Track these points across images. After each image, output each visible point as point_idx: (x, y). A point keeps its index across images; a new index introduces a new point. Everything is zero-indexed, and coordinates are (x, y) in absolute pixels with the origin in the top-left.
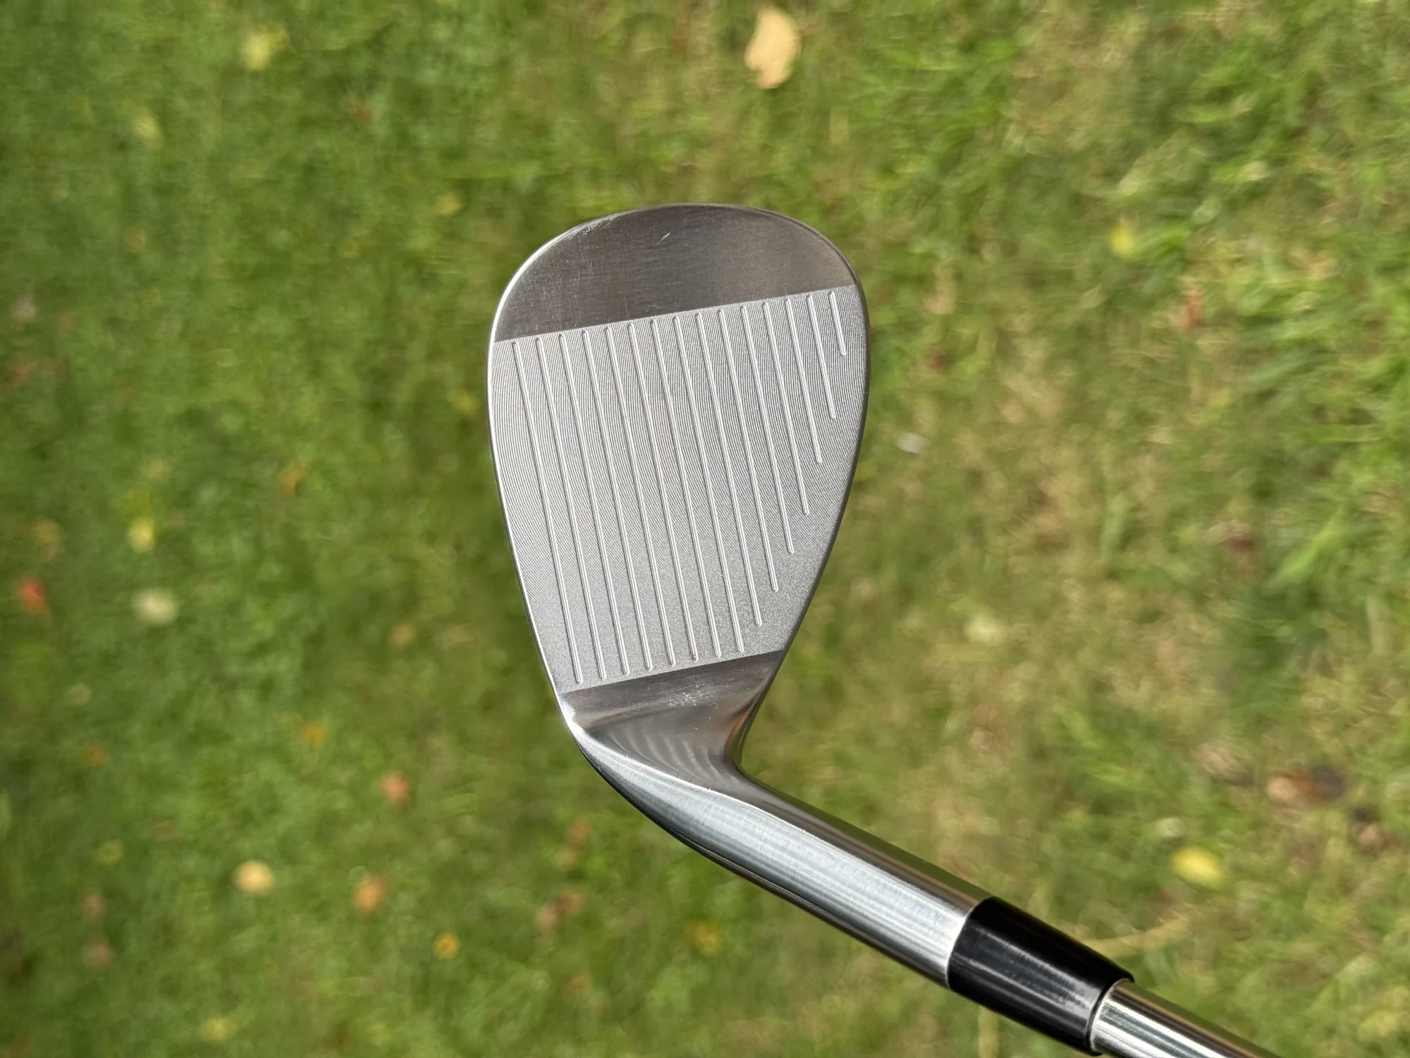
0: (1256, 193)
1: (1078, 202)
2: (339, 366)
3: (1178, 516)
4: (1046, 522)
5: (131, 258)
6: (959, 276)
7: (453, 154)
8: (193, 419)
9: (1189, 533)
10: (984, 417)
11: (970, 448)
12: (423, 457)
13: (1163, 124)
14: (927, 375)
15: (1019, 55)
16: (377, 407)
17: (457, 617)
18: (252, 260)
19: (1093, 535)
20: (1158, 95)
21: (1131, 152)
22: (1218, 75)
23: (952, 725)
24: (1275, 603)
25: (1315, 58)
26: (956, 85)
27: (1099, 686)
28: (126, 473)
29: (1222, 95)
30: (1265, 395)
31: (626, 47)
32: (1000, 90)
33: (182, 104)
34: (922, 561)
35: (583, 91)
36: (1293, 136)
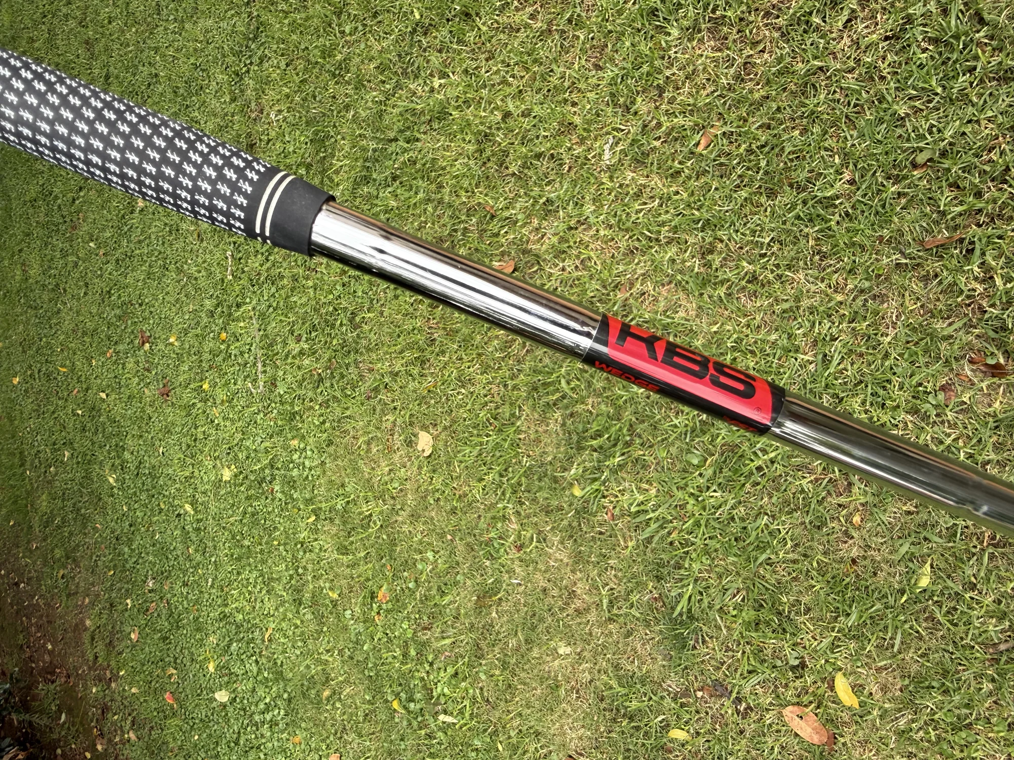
0: (621, 466)
1: (555, 480)
2: (279, 588)
3: (629, 593)
4: (578, 604)
6: (518, 513)
7: (308, 502)
8: (224, 617)
9: (634, 598)
10: (542, 567)
11: (541, 581)
12: (320, 619)
13: (580, 449)
14: (514, 554)
15: (518, 431)
16: (298, 602)
17: (347, 681)
18: (237, 552)
19: (598, 605)
20: (575, 438)
21: (570, 459)
22: (595, 427)
23: (562, 692)
24: (675, 623)
25: (627, 415)
26: (497, 446)
27: (617, 667)
28: (201, 643)
29: (598, 435)
30: (649, 540)
31: (368, 451)
32: (515, 445)
33: (201, 499)
34: (533, 628)
35: (356, 469)
36: (628, 444)
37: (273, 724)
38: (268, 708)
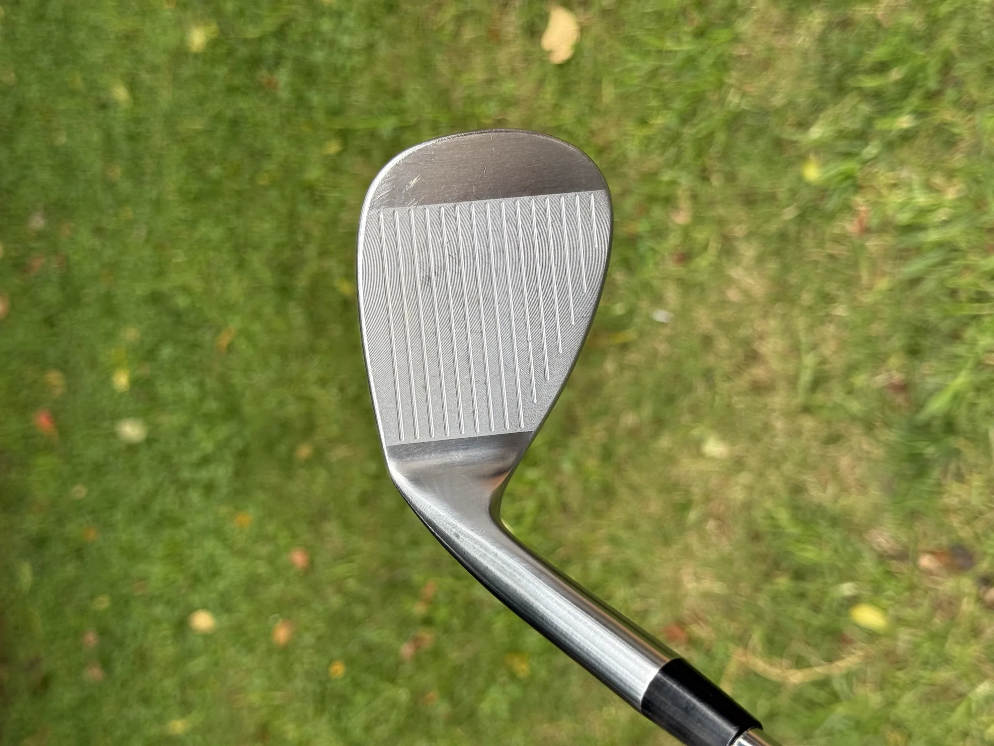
0: (906, 137)
1: (779, 144)
3: (852, 368)
4: (758, 372)
5: (111, 186)
6: (694, 197)
7: (335, 112)
8: (156, 299)
9: (860, 380)
10: (713, 298)
11: (704, 319)
12: (317, 326)
13: (840, 89)
14: (673, 268)
15: (736, 39)
16: (284, 291)
17: (342, 439)
18: (195, 186)
19: (793, 381)
20: (836, 67)
21: (817, 108)
22: (879, 53)
23: (693, 516)
24: (923, 430)
25: (948, 40)
26: (691, 61)
27: (797, 489)
28: (110, 337)
29: (882, 68)
30: (915, 281)
31: (456, 35)
32: (723, 64)
33: (145, 77)
34: (670, 399)
35: (427, 67)
36: (932, 96)
37: (209, 488)
38: (205, 461)
